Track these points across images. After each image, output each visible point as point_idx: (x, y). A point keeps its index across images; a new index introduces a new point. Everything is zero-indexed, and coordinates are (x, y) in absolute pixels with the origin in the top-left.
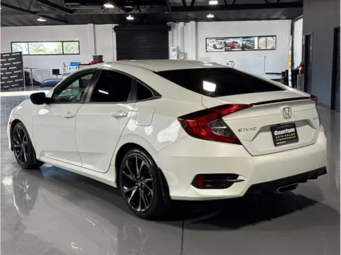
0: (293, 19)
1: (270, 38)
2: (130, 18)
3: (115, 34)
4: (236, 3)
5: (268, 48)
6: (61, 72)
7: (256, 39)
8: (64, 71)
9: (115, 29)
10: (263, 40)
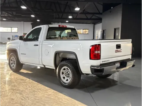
0: (94, 24)
1: (87, 30)
2: (38, 20)
3: (31, 26)
4: (77, 18)
5: (86, 33)
6: (11, 39)
7: (82, 30)
8: (12, 38)
9: (32, 24)
10: (84, 30)
